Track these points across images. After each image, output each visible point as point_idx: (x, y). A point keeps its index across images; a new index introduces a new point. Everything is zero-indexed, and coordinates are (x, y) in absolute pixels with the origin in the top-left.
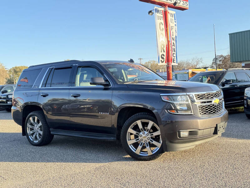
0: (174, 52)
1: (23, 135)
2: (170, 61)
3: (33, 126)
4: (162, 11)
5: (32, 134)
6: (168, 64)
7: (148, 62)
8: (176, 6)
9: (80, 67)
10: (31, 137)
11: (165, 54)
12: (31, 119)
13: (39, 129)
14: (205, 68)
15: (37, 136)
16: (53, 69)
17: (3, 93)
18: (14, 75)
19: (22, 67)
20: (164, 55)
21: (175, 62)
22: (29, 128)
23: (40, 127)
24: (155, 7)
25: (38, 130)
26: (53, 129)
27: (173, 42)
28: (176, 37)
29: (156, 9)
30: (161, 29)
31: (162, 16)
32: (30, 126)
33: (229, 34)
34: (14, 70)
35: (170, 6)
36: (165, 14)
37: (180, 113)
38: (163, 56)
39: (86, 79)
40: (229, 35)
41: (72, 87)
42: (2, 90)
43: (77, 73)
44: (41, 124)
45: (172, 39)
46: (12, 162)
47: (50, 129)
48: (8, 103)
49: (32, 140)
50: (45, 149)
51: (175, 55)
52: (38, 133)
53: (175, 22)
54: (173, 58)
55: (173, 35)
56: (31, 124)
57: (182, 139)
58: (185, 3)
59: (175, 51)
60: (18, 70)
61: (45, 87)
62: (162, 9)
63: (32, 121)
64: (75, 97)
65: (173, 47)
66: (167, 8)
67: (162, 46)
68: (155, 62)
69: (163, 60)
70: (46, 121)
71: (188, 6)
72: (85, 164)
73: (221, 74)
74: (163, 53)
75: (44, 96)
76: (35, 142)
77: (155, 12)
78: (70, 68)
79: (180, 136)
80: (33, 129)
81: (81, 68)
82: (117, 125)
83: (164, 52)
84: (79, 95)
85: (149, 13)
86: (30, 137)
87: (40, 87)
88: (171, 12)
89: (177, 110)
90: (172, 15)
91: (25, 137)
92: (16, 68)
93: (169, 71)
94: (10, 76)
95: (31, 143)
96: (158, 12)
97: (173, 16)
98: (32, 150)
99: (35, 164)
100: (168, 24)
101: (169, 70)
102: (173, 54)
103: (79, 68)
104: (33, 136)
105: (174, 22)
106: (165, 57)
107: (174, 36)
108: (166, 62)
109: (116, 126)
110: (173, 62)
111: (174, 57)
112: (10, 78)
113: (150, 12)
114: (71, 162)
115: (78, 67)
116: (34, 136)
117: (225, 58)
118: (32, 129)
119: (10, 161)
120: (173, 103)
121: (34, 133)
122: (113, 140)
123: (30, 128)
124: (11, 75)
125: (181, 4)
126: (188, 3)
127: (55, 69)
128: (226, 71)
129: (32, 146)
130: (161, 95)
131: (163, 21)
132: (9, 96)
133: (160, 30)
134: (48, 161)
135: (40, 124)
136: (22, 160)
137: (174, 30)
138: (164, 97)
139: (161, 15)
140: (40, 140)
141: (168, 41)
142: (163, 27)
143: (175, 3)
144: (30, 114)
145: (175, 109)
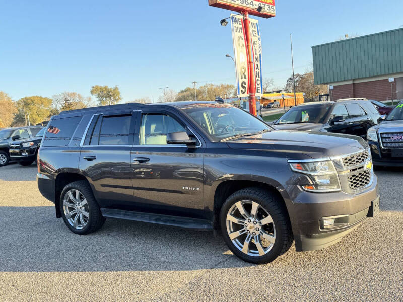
0: (257, 78)
1: (58, 217)
2: (254, 89)
3: (73, 203)
4: (240, 20)
5: (73, 217)
6: (251, 95)
7: (204, 86)
8: (261, 12)
9: (145, 114)
10: (70, 220)
11: (246, 81)
12: (70, 193)
13: (83, 208)
14: (278, 92)
15: (81, 219)
16: (101, 118)
17: (14, 139)
18: (24, 108)
19: (34, 97)
20: (244, 82)
21: (259, 92)
22: (66, 206)
23: (85, 206)
24: (232, 14)
25: (80, 210)
26: (105, 209)
27: (256, 63)
28: (260, 55)
29: (232, 17)
30: (241, 45)
31: (241, 26)
32: (69, 205)
33: (312, 47)
34: (24, 102)
35: (252, 13)
36: (245, 23)
37: (321, 190)
38: (244, 84)
39: (155, 131)
40: (312, 49)
41: (134, 146)
42: (13, 135)
43: (140, 124)
44: (87, 202)
45: (255, 59)
46: (48, 271)
47: (101, 209)
48: (23, 154)
49: (72, 225)
50: (95, 239)
51: (259, 82)
52: (81, 215)
53: (259, 35)
54: (257, 86)
55: (256, 54)
56: (70, 201)
57: (327, 232)
58: (270, 7)
59: (259, 77)
60: (29, 101)
61: (89, 145)
62: (240, 17)
63: (71, 197)
64: (141, 161)
65: (257, 71)
66: (248, 15)
67: (243, 70)
68: (213, 85)
69: (244, 90)
70: (94, 197)
71: (275, 12)
72: (169, 273)
73: (327, 108)
74: (244, 80)
75: (89, 160)
76: (77, 228)
77: (231, 21)
78: (130, 115)
79: (322, 227)
80: (73, 209)
81: (146, 116)
82: (214, 208)
83: (245, 78)
84: (148, 159)
85: (221, 23)
86: (68, 220)
87: (81, 145)
88: (253, 20)
89: (317, 185)
90: (253, 25)
91: (62, 219)
92: (26, 98)
93: (252, 105)
94: (19, 110)
95: (71, 230)
96: (235, 21)
97: (255, 28)
98: (76, 244)
99: (88, 275)
100: (250, 39)
101: (252, 103)
102: (258, 80)
103: (143, 116)
104: (73, 220)
105: (257, 35)
106: (246, 86)
107: (258, 56)
108: (247, 93)
109: (211, 209)
110: (257, 92)
111: (259, 85)
112: (18, 113)
113: (223, 21)
114: (144, 269)
115: (142, 114)
116: (76, 219)
117: (302, 78)
118: (71, 209)
119: (45, 270)
120: (310, 175)
121: (76, 214)
122: (207, 229)
123: (69, 208)
124: (20, 108)
125: (266, 10)
126: (274, 8)
127: (104, 117)
128: (334, 104)
129: (73, 235)
130: (289, 161)
131: (242, 34)
132: (23, 144)
133: (239, 47)
134: (107, 268)
135: (85, 202)
136: (64, 268)
137: (257, 47)
138: (294, 164)
139: (239, 26)
140: (85, 225)
141: (250, 63)
142: (243, 42)
143: (260, 8)
144: (67, 186)
145: (313, 184)
